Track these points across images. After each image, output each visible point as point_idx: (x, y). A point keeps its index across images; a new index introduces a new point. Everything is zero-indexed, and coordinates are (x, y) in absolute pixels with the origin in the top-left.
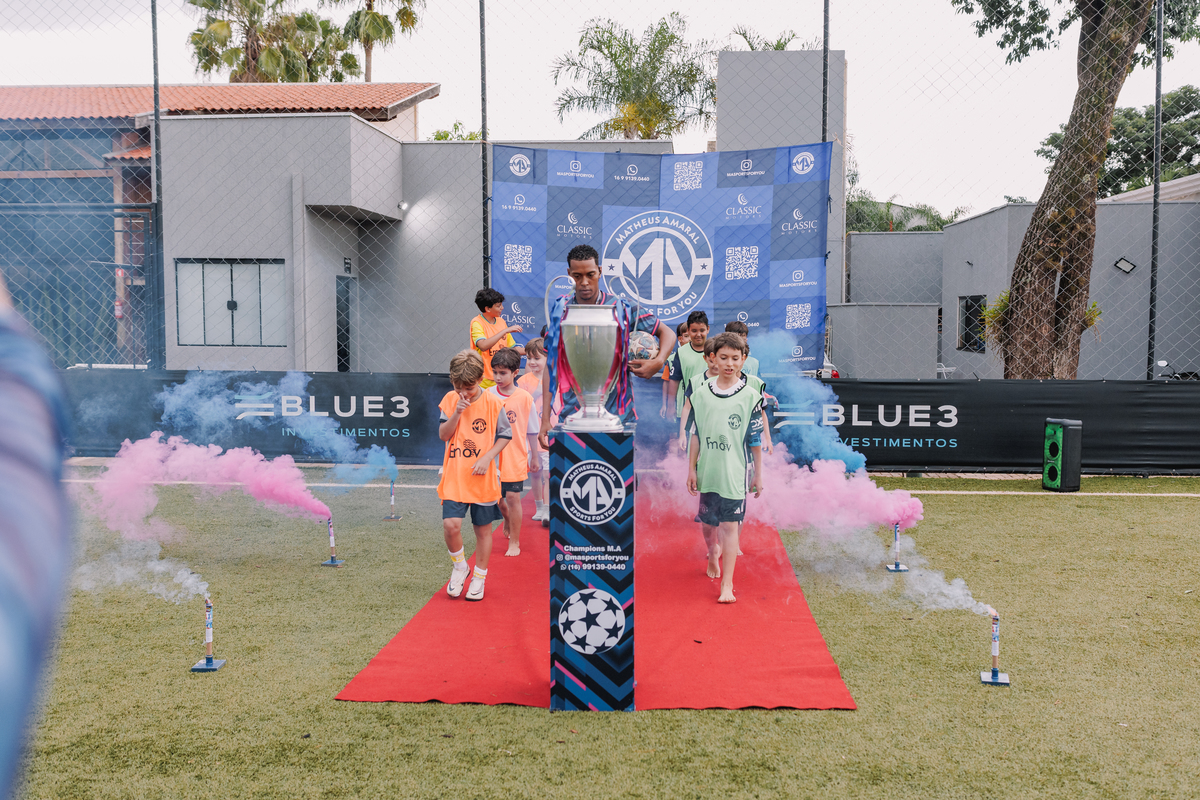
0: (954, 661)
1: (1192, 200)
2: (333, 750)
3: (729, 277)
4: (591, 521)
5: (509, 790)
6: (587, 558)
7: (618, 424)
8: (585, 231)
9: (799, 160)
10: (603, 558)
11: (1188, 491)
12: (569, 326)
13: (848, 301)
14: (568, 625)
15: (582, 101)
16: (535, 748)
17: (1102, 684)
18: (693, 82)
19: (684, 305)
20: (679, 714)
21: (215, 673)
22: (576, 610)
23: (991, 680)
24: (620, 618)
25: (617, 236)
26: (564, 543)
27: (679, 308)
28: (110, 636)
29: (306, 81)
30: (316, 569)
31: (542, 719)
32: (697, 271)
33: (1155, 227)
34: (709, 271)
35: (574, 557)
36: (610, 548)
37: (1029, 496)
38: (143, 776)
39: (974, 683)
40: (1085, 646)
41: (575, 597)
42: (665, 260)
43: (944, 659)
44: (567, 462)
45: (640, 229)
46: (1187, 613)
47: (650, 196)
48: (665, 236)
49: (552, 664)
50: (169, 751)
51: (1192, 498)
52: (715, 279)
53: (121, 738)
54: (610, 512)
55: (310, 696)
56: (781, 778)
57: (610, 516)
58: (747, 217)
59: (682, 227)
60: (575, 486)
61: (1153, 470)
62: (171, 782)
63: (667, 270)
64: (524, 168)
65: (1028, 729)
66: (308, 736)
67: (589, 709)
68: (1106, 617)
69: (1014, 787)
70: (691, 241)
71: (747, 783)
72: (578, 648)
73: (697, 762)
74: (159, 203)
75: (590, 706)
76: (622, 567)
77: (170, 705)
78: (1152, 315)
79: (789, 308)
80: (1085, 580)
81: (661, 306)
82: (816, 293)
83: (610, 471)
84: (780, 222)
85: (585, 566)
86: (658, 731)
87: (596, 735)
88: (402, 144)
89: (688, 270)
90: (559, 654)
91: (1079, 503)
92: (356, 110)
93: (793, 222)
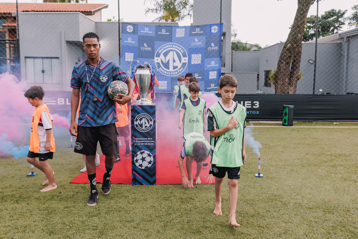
0: (249, 171)
1: (331, 42)
2: (68, 196)
3: (192, 63)
4: (143, 131)
5: (118, 206)
6: (142, 142)
7: (151, 103)
8: (150, 49)
9: (213, 29)
10: (147, 141)
11: (323, 126)
12: (137, 75)
13: (232, 71)
14: (137, 161)
15: (152, 10)
16: (126, 195)
17: (288, 177)
18: (187, 5)
19: (179, 71)
20: (169, 186)
21: (34, 177)
22: (139, 157)
23: (258, 176)
24: (152, 159)
25: (159, 50)
26: (136, 137)
27: (178, 72)
28: (3, 167)
29: (67, 2)
30: (66, 148)
31: (129, 187)
32: (183, 61)
33: (316, 50)
34: (187, 61)
35: (138, 141)
36: (149, 139)
37: (278, 127)
38: (11, 204)
39: (253, 177)
40: (286, 167)
41: (139, 153)
42: (173, 58)
43: (246, 171)
44: (136, 114)
45: (166, 49)
46: (316, 158)
47: (169, 38)
48: (173, 51)
49: (132, 172)
50: (19, 197)
51: (324, 128)
52: (188, 63)
53: (5, 194)
54: (149, 128)
55: (62, 182)
56: (195, 201)
57: (149, 129)
58: (198, 45)
59: (179, 48)
60: (139, 121)
61: (314, 120)
62: (19, 205)
63: (174, 61)
64: (131, 30)
65: (266, 188)
66: (61, 193)
67: (143, 185)
68: (293, 159)
69: (259, 203)
70: (181, 52)
71: (185, 203)
72: (140, 167)
73: (172, 198)
74: (19, 39)
75: (143, 184)
76: (153, 144)
77: (20, 185)
78: (315, 75)
79: (210, 72)
80: (289, 150)
81: (172, 72)
82: (218, 68)
83: (149, 117)
84: (208, 47)
85: (142, 144)
86: (162, 190)
87: (144, 191)
88: (96, 22)
89: (180, 60)
90: (134, 169)
91: (292, 129)
92: (82, 12)
93: (211, 47)
